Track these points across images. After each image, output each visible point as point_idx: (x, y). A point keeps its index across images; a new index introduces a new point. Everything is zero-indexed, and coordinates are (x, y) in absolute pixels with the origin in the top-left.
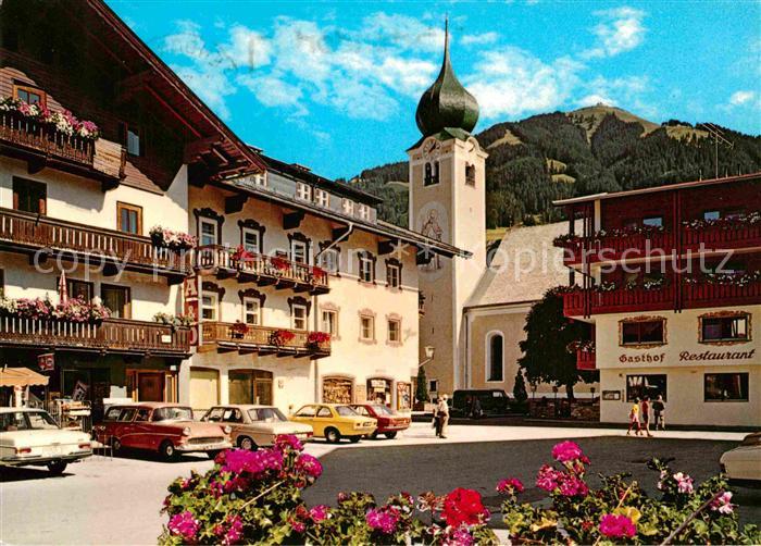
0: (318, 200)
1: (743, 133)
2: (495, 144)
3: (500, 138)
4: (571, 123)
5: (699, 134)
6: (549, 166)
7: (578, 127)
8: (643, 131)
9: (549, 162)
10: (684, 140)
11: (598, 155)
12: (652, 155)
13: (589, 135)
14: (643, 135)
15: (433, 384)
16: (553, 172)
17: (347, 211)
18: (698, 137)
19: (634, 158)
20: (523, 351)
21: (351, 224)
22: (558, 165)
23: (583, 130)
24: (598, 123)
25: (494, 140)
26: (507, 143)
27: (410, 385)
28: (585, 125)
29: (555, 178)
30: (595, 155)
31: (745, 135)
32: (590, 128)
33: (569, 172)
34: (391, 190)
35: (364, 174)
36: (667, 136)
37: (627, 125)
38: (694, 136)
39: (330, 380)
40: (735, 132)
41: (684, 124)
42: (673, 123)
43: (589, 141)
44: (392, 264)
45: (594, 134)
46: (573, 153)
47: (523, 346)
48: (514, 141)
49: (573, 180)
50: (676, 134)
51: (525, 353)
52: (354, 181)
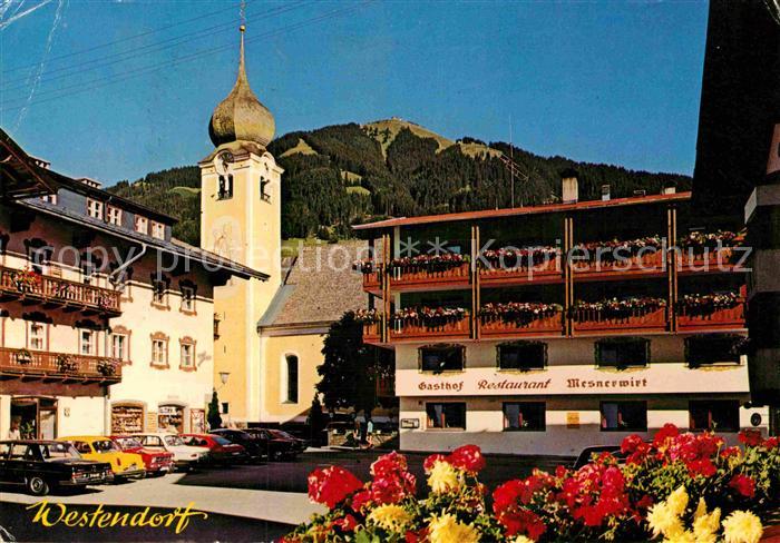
0: (109, 218)
1: (535, 154)
2: (288, 153)
3: (293, 147)
4: (366, 136)
5: (493, 153)
6: (343, 177)
7: (373, 140)
8: (438, 147)
9: (343, 174)
10: (478, 158)
11: (393, 168)
12: (446, 170)
13: (384, 148)
14: (438, 151)
15: (225, 405)
16: (348, 184)
17: (140, 230)
18: (492, 155)
19: (430, 172)
20: (320, 374)
21: (144, 245)
22: (353, 177)
23: (377, 143)
24: (393, 137)
25: (287, 149)
26: (300, 153)
27: (203, 411)
28: (380, 138)
29: (350, 190)
30: (390, 170)
31: (537, 157)
32: (385, 141)
33: (365, 184)
34: (178, 195)
35: (150, 178)
36: (461, 154)
37: (421, 140)
38: (488, 154)
39: (119, 407)
40: (527, 153)
41: (478, 142)
42: (467, 140)
43: (384, 153)
44: (187, 285)
45: (389, 147)
46: (368, 166)
47: (321, 370)
48: (308, 151)
49: (369, 192)
50: (470, 151)
51: (322, 377)
52: (138, 185)
